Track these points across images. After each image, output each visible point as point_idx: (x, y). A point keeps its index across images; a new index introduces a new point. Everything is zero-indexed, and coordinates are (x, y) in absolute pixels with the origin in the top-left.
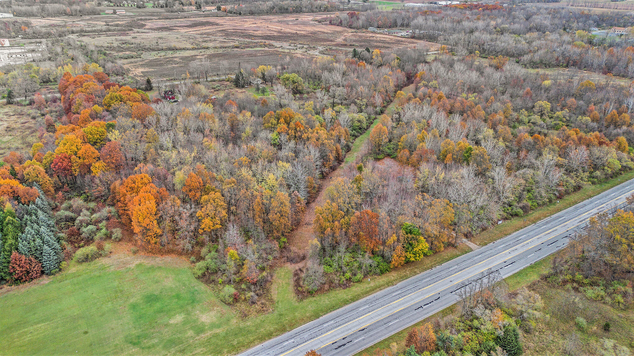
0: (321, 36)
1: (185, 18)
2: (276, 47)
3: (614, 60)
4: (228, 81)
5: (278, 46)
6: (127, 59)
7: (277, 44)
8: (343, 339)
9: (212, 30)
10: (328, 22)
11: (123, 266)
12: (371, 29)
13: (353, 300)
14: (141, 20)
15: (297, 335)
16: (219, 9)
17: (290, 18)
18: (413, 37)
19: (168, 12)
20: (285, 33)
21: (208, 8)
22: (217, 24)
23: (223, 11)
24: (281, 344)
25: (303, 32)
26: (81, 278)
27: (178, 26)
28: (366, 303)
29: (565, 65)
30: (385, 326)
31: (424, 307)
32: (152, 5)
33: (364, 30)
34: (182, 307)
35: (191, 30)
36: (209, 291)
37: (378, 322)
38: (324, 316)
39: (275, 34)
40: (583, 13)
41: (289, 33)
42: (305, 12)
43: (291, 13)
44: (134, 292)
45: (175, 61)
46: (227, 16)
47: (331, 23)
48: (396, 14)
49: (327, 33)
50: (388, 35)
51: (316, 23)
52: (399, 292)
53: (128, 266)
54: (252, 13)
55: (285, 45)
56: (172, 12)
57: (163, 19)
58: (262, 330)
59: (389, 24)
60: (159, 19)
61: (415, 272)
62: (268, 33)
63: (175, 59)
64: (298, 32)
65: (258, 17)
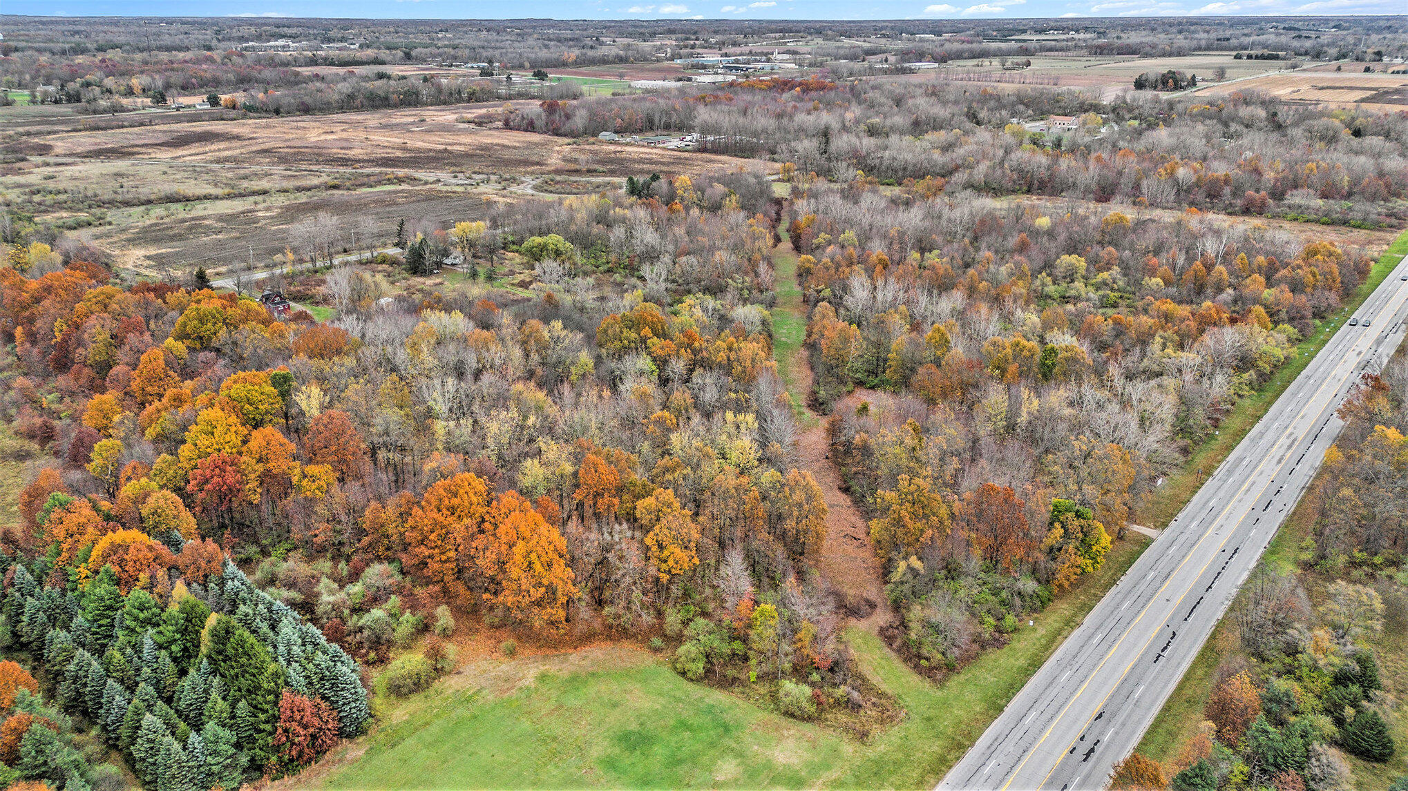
0: (507, 154)
1: (142, 124)
2: (426, 183)
3: (1111, 176)
4: (383, 262)
5: (431, 179)
6: (75, 228)
7: (421, 174)
8: (1082, 739)
9: (238, 151)
10: (500, 124)
11: (507, 685)
12: (606, 135)
13: (1035, 664)
14: (29, 134)
15: (993, 749)
16: (214, 101)
17: (403, 116)
18: (703, 150)
19: (86, 111)
20: (418, 150)
21: (184, 100)
22: (237, 137)
23: (227, 107)
24: (978, 774)
25: (462, 148)
26: (434, 729)
27: (143, 146)
28: (1062, 666)
29: (1025, 188)
30: (1132, 701)
31: (1166, 653)
32: (28, 98)
33: (592, 140)
34: (713, 745)
35: (179, 152)
36: (740, 702)
37: (1113, 696)
38: (1010, 705)
39: (399, 154)
40: (985, 91)
41: (430, 150)
42: (427, 104)
43: (396, 106)
44: (584, 736)
45: (208, 227)
46: (244, 117)
47: (507, 126)
48: (648, 104)
49: (515, 148)
50: (648, 147)
51: (472, 125)
52: (1099, 636)
53: (520, 684)
54: (306, 110)
55: (444, 175)
56: (95, 112)
57: (86, 130)
58: (919, 754)
59: (639, 125)
60: (75, 130)
61: (1095, 595)
62: (380, 153)
63: (206, 222)
64: (449, 148)
65: (324, 118)
